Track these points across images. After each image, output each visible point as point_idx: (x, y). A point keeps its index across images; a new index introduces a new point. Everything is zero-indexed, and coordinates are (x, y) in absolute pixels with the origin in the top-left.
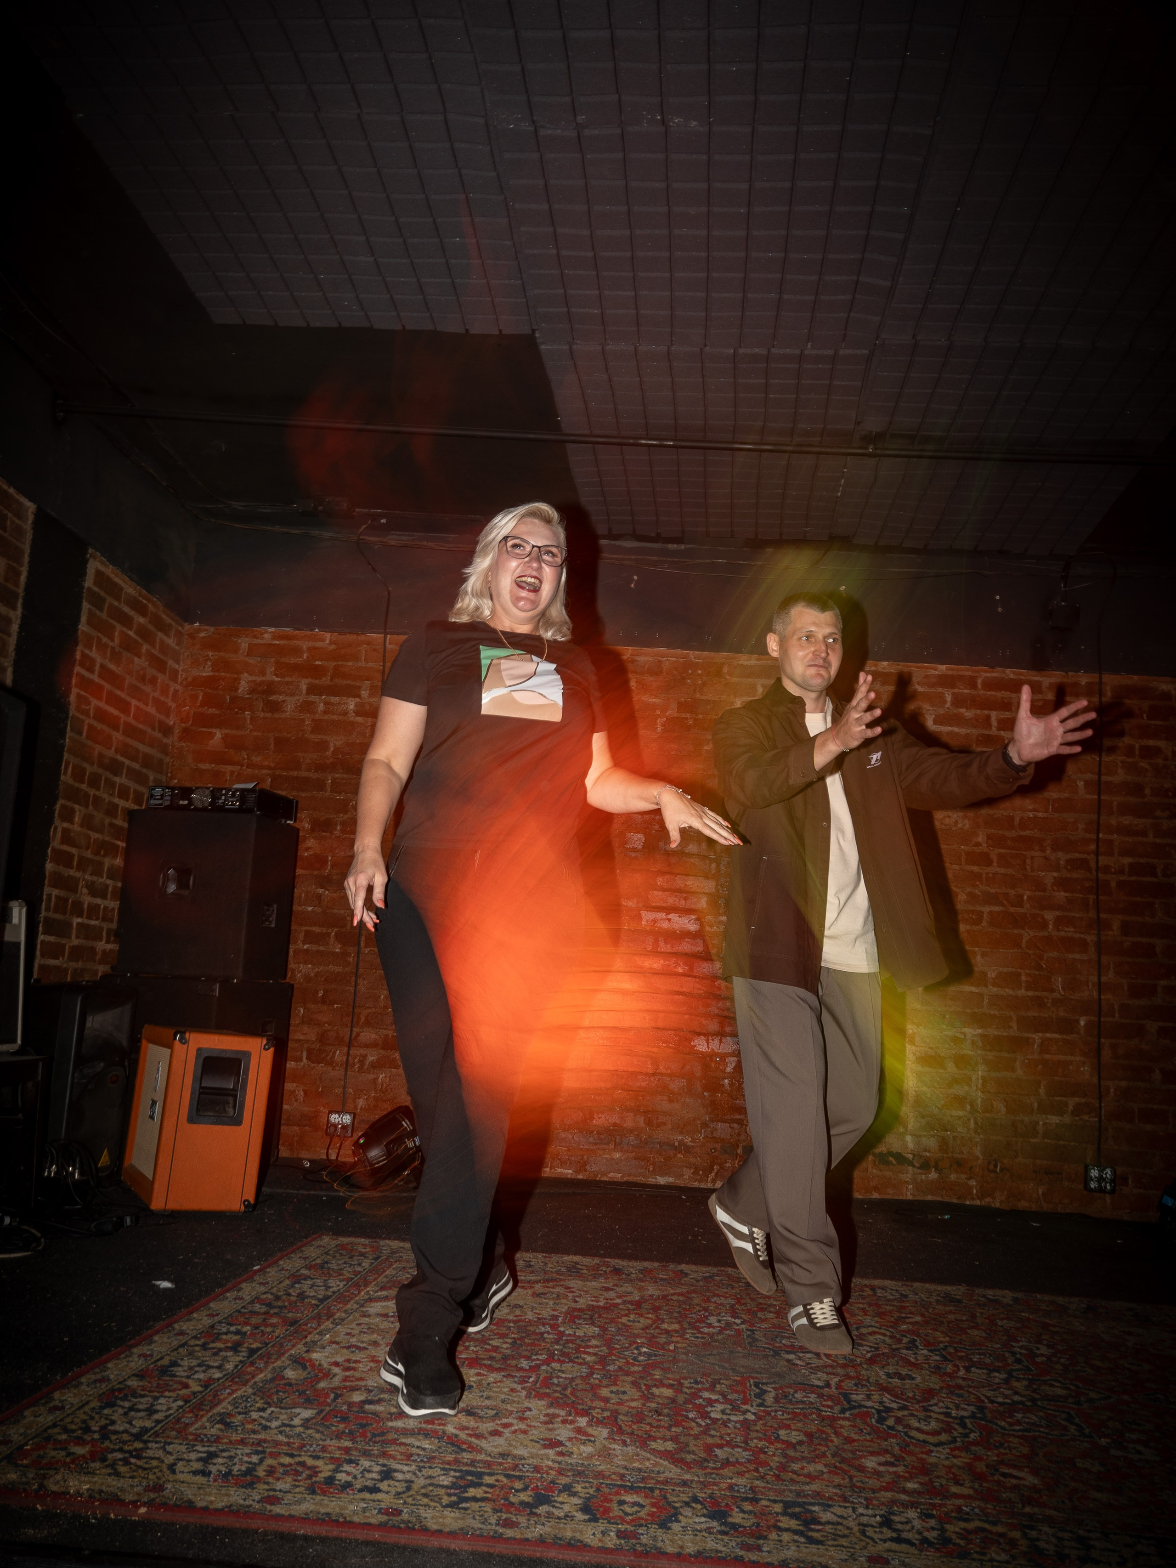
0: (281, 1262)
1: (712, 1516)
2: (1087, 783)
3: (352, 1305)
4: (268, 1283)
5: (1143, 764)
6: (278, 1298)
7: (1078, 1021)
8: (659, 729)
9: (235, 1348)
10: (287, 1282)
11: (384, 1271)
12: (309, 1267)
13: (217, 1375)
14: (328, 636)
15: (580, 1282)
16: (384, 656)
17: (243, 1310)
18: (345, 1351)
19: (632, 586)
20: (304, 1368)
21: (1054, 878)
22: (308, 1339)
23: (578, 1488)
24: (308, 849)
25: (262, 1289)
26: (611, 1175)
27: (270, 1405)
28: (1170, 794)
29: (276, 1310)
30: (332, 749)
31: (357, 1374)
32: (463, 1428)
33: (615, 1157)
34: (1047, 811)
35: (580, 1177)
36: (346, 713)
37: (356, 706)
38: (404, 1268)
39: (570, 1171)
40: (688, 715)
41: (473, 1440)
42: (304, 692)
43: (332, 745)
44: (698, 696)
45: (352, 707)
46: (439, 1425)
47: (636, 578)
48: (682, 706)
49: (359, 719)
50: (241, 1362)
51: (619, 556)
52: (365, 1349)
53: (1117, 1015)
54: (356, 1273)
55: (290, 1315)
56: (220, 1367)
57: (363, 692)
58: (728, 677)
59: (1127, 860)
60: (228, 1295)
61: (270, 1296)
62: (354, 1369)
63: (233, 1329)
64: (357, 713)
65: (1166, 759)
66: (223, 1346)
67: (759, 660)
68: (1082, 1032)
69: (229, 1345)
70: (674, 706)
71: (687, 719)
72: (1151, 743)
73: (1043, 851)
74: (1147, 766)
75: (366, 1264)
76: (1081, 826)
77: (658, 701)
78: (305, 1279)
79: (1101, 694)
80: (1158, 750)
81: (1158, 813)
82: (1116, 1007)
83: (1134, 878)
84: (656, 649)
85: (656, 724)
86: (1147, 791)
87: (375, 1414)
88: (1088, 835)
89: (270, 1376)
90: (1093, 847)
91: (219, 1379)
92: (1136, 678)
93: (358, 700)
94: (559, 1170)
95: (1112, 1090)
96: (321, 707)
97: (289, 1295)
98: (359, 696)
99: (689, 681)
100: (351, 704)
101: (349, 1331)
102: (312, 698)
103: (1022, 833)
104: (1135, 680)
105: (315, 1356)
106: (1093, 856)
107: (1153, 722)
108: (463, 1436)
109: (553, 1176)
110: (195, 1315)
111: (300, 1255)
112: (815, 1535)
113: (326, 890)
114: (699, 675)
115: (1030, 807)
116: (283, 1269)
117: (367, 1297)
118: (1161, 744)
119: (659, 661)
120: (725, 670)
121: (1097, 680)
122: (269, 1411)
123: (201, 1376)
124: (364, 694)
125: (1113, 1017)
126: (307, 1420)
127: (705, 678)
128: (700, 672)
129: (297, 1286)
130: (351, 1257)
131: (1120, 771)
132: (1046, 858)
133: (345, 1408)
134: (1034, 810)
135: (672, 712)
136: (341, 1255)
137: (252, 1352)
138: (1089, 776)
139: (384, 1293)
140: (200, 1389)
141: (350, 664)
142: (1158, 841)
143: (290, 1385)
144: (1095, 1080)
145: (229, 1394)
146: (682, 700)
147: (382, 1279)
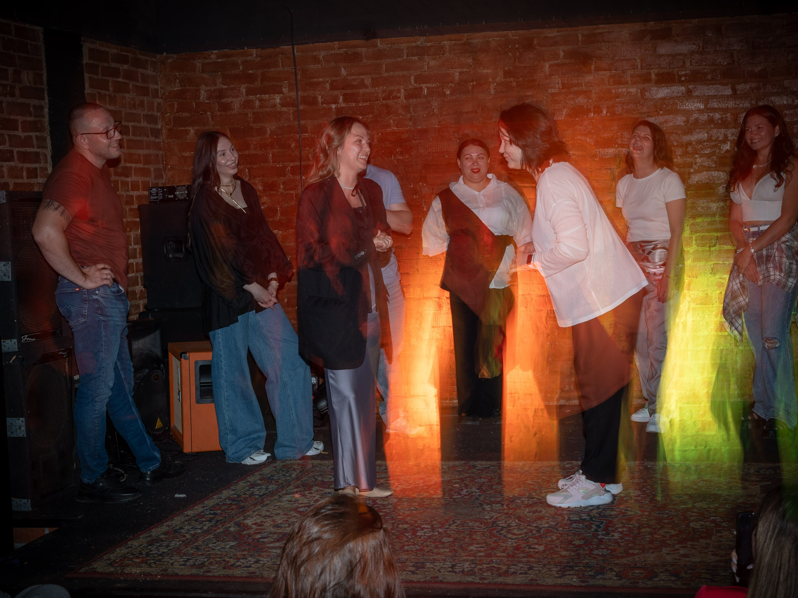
0: (248, 478)
3: (277, 497)
4: (236, 489)
6: (239, 496)
8: (492, 92)
9: (210, 521)
10: (247, 488)
11: (302, 478)
12: (261, 480)
13: (199, 531)
14: (254, 51)
16: (295, 61)
17: (220, 504)
18: (262, 518)
20: (239, 526)
22: (246, 514)
24: (264, 204)
25: (233, 492)
27: (218, 541)
29: (235, 503)
30: (269, 133)
31: (263, 528)
36: (274, 106)
37: (281, 99)
38: (314, 476)
40: (512, 79)
42: (244, 94)
43: (268, 129)
44: (517, 64)
45: (278, 101)
48: (507, 74)
49: (284, 109)
50: (211, 525)
52: (272, 517)
54: (286, 481)
55: (242, 504)
56: (201, 529)
57: (284, 89)
58: (538, 48)
60: (214, 497)
61: (235, 496)
62: (262, 525)
63: (212, 512)
64: (283, 105)
66: (205, 520)
67: (558, 32)
69: (208, 519)
70: (501, 73)
71: (511, 82)
75: (294, 476)
77: (489, 71)
78: (257, 486)
84: (484, 33)
85: (490, 88)
87: (263, 542)
89: (222, 530)
91: (199, 533)
93: (281, 95)
96: (257, 103)
97: (245, 494)
98: (281, 92)
99: (510, 54)
100: (277, 99)
101: (268, 509)
102: (251, 97)
105: (246, 521)
110: (196, 507)
111: (260, 473)
113: (279, 230)
114: (517, 48)
116: (248, 482)
117: (285, 492)
119: (488, 41)
120: (535, 42)
122: (217, 544)
123: (192, 532)
124: (285, 90)
126: (232, 546)
127: (521, 50)
128: (517, 46)
129: (251, 490)
130: (288, 472)
133: (251, 541)
135: (500, 78)
136: (283, 471)
137: (217, 521)
139: (296, 490)
140: (190, 537)
141: (272, 70)
143: (230, 533)
145: (203, 538)
146: (507, 68)
147: (299, 482)
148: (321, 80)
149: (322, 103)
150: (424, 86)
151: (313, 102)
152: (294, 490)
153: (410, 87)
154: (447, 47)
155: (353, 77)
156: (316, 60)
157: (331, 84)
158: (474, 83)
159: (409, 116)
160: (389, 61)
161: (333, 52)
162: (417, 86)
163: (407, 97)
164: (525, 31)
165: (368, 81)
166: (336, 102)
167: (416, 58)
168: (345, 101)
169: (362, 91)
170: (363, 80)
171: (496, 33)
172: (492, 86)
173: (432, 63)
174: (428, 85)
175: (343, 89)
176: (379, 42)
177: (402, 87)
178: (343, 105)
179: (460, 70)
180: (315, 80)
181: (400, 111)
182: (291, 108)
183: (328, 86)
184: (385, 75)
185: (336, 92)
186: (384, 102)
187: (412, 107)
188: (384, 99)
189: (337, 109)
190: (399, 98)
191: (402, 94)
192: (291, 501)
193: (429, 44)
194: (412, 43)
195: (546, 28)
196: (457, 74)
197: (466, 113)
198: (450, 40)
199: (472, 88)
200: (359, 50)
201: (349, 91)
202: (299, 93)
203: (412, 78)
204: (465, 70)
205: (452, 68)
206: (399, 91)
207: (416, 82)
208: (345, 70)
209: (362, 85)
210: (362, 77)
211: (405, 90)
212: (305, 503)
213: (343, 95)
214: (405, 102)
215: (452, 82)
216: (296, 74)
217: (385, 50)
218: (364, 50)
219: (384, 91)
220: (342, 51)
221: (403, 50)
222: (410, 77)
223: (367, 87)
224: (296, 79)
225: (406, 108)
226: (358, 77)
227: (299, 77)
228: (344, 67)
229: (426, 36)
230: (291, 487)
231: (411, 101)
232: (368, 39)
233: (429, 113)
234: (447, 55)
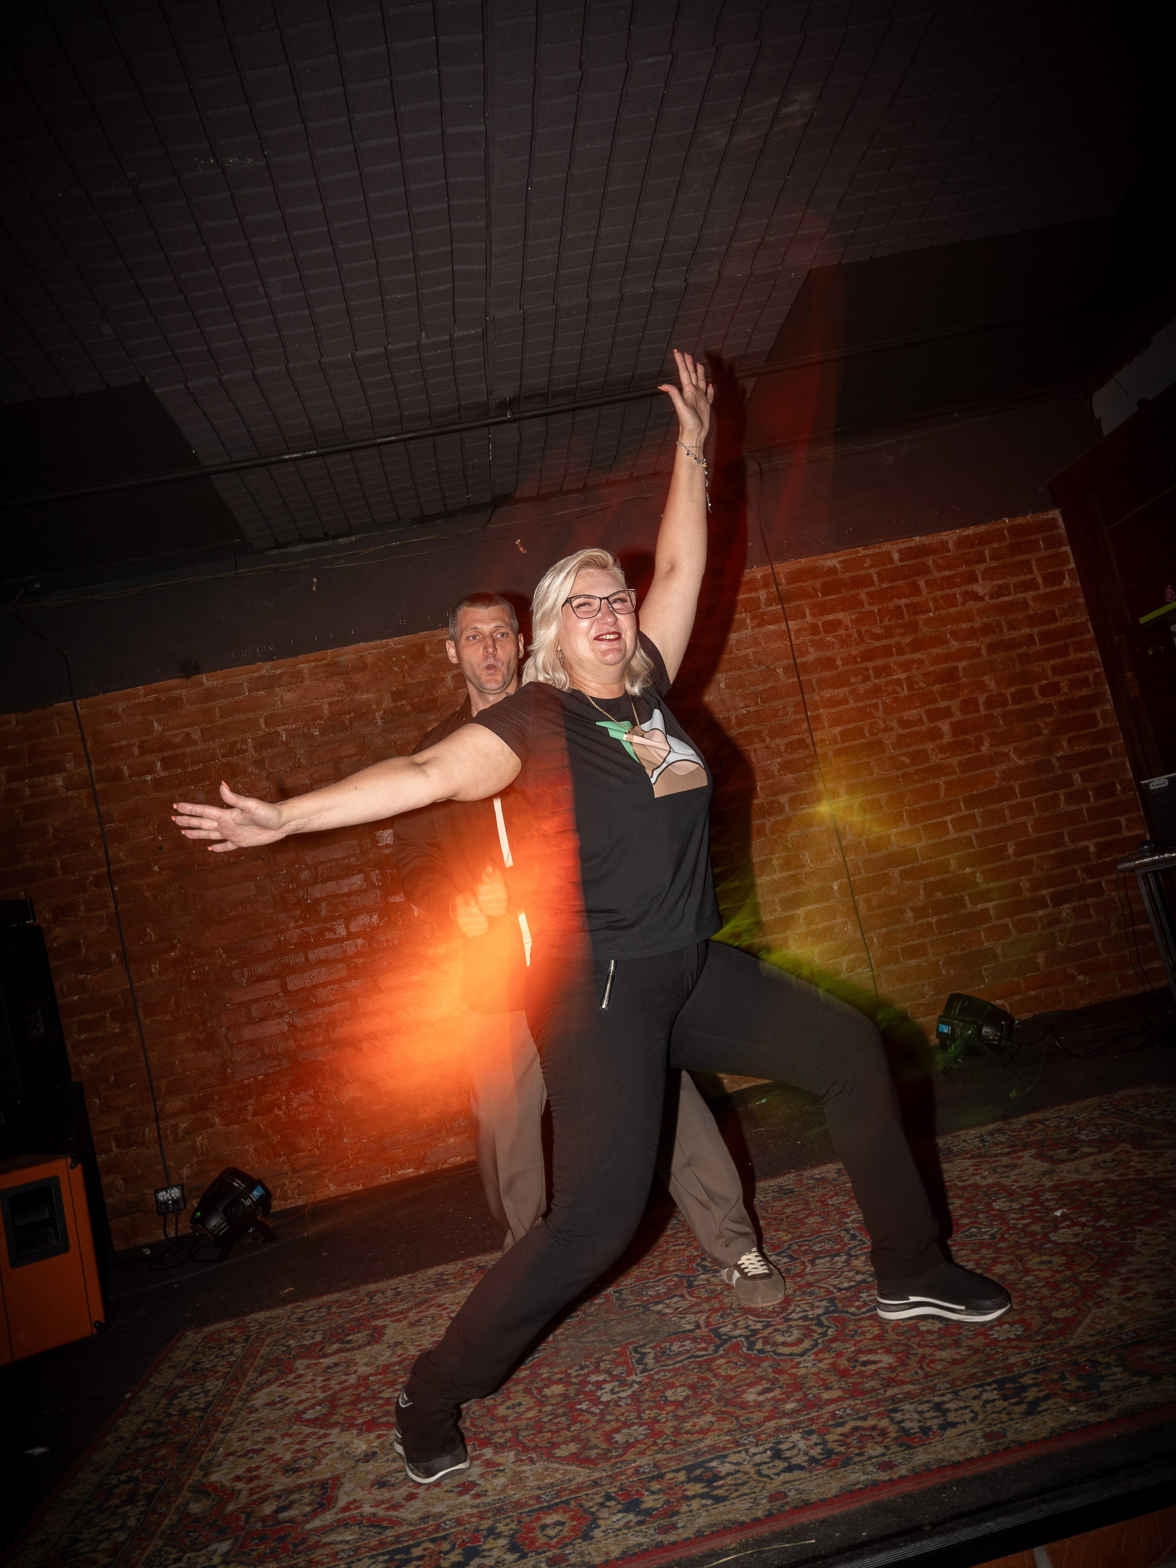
0: (152, 1380)
1: (627, 1510)
2: (786, 669)
3: (236, 1404)
4: (144, 1410)
5: (829, 638)
6: (159, 1423)
7: (831, 887)
8: (380, 723)
9: (131, 1499)
10: (164, 1401)
11: (259, 1352)
12: (181, 1376)
13: (122, 1537)
14: (13, 717)
15: (450, 1295)
16: (79, 723)
17: (128, 1452)
18: (243, 1460)
19: (314, 589)
20: (207, 1495)
21: (779, 763)
22: (203, 1461)
23: (501, 1527)
24: (56, 939)
25: (141, 1419)
26: (451, 1160)
27: (184, 1552)
28: (859, 659)
29: (160, 1440)
30: (51, 831)
31: (261, 1482)
32: (378, 1504)
33: (450, 1143)
34: (757, 704)
35: (422, 1172)
36: (55, 791)
37: (64, 780)
38: (277, 1341)
39: (411, 1170)
40: (404, 702)
41: (392, 1513)
42: (4, 781)
43: (50, 827)
44: (408, 680)
45: (60, 783)
46: (356, 1509)
47: (315, 580)
48: (396, 695)
49: (72, 793)
50: (142, 1513)
51: (292, 563)
52: (262, 1449)
53: (863, 871)
54: (231, 1365)
55: (177, 1439)
56: (123, 1528)
57: (67, 765)
58: (432, 655)
59: (837, 730)
60: (107, 1439)
61: (150, 1425)
62: (257, 1477)
63: (123, 1477)
64: (68, 788)
65: (847, 629)
66: (117, 1501)
68: (837, 895)
69: (125, 1497)
70: (388, 697)
71: (404, 706)
72: (831, 617)
73: (764, 741)
74: (833, 640)
75: (238, 1351)
76: (790, 710)
77: (370, 696)
78: (181, 1391)
79: (777, 584)
80: (839, 623)
81: (853, 680)
82: (860, 864)
83: (846, 744)
84: (354, 646)
85: (375, 718)
86: (839, 662)
87: (291, 1520)
88: (798, 717)
89: (175, 1518)
90: (805, 726)
91: (124, 1542)
92: (803, 560)
93: (65, 774)
94: (400, 1172)
95: (875, 939)
96: (27, 791)
97: (170, 1415)
98: (65, 770)
99: (395, 669)
100: (59, 781)
101: (241, 1435)
102: (15, 785)
103: (741, 730)
104: (803, 562)
105: (214, 1477)
106: (807, 734)
107: (828, 598)
108: (381, 1512)
109: (396, 1180)
110: (80, 1476)
111: (169, 1364)
112: (719, 1492)
113: (87, 974)
114: (404, 660)
115: (742, 705)
116: (156, 1388)
117: (248, 1389)
118: (840, 616)
119: (361, 656)
120: (428, 648)
121: (770, 571)
122: (185, 1559)
123: (105, 1545)
124: (69, 766)
125: (861, 874)
126: (226, 1554)
127: (410, 662)
128: (404, 657)
129: (175, 1402)
130: (221, 1348)
131: (811, 650)
132: (768, 748)
133: (259, 1525)
134: (746, 706)
135: (388, 702)
136: (211, 1348)
137: (150, 1497)
138: (785, 662)
139: (265, 1377)
140: (109, 1560)
141: (45, 739)
142: (858, 704)
143: (198, 1520)
144: (859, 935)
145: (141, 1554)
146: (395, 688)
147: (259, 1362)
148: (124, 743)
149: (131, 776)
150: (280, 729)
151: (117, 775)
152: (260, 1379)
153: (260, 733)
154: (305, 671)
155: (173, 732)
156: (113, 716)
157: (141, 747)
158: (352, 715)
159: (264, 774)
160: (223, 702)
161: (137, 701)
162: (271, 730)
163: (259, 747)
164: (411, 636)
165: (196, 734)
166: (151, 770)
167: (262, 693)
168: (165, 767)
169: (188, 750)
170: (188, 734)
171: (371, 644)
172: (378, 715)
173: (288, 696)
174: (286, 727)
175: (160, 751)
176: (204, 678)
177: (248, 735)
178: (163, 774)
179: (329, 700)
180: (115, 744)
181: (250, 770)
182: (82, 791)
183: (136, 750)
184: (221, 722)
185: (149, 758)
186: (225, 760)
187: (267, 761)
188: (224, 756)
189: (154, 780)
190: (247, 751)
191: (250, 746)
192: (273, 1403)
193: (278, 672)
194: (253, 672)
195: (439, 628)
196: (326, 706)
197: (349, 757)
198: (309, 662)
199: (351, 722)
200: (177, 692)
201: (170, 753)
202: (93, 767)
203: (262, 721)
204: (336, 699)
205: (317, 699)
206: (244, 741)
207: (267, 725)
208: (160, 724)
209: (189, 740)
210: (186, 730)
211: (253, 739)
212: (307, 1399)
213: (161, 760)
214: (256, 755)
215: (320, 718)
216: (83, 740)
217: (216, 688)
218: (184, 692)
219: (221, 746)
220: (150, 698)
221: (242, 684)
222: (258, 720)
223: (195, 743)
224: (85, 748)
225: (259, 764)
226: (180, 731)
227: (89, 744)
228: (156, 720)
229: (272, 660)
230: (251, 1375)
231: (264, 752)
232: (187, 676)
233: (294, 765)
234: (307, 682)
